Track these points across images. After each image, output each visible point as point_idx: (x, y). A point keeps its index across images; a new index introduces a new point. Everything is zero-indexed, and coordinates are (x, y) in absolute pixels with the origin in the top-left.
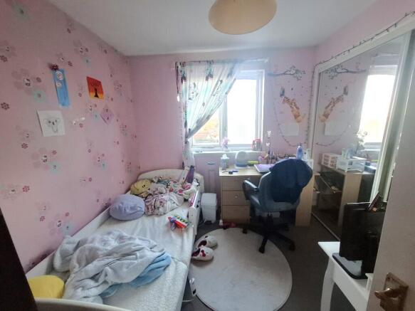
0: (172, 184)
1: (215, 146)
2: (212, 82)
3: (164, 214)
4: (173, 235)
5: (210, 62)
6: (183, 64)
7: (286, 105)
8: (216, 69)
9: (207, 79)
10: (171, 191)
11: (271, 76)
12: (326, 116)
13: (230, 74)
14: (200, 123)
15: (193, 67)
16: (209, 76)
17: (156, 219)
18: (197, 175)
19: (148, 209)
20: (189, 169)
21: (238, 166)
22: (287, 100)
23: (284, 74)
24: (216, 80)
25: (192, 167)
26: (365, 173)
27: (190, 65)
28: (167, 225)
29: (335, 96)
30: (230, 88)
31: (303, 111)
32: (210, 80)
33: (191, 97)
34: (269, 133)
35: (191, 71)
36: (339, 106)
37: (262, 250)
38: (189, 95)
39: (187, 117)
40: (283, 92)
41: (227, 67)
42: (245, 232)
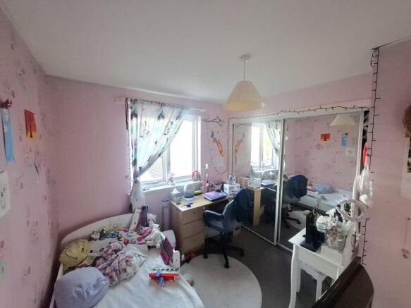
0: (124, 234)
1: (160, 181)
2: (163, 122)
3: (135, 273)
4: (169, 290)
5: (162, 105)
6: (134, 101)
7: (215, 144)
8: (166, 110)
9: (159, 118)
10: (126, 243)
11: (205, 121)
12: (236, 151)
13: (178, 117)
14: (151, 161)
15: (145, 106)
16: (161, 116)
17: (129, 284)
18: (151, 216)
19: (111, 277)
20: (140, 211)
21: (186, 197)
22: (215, 140)
23: (213, 121)
24: (168, 121)
25: (144, 208)
26: (262, 188)
27: (142, 103)
28: (151, 284)
29: (240, 139)
30: (178, 129)
31: (225, 148)
32: (161, 120)
33: (142, 135)
34: (207, 165)
35: (143, 109)
36: (241, 145)
37: (227, 266)
38: (140, 132)
39: (138, 155)
40: (213, 133)
41: (176, 111)
42: (206, 257)
